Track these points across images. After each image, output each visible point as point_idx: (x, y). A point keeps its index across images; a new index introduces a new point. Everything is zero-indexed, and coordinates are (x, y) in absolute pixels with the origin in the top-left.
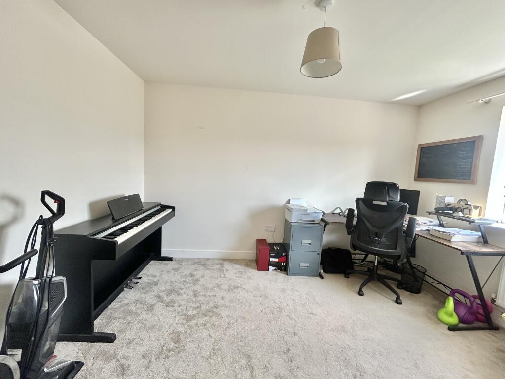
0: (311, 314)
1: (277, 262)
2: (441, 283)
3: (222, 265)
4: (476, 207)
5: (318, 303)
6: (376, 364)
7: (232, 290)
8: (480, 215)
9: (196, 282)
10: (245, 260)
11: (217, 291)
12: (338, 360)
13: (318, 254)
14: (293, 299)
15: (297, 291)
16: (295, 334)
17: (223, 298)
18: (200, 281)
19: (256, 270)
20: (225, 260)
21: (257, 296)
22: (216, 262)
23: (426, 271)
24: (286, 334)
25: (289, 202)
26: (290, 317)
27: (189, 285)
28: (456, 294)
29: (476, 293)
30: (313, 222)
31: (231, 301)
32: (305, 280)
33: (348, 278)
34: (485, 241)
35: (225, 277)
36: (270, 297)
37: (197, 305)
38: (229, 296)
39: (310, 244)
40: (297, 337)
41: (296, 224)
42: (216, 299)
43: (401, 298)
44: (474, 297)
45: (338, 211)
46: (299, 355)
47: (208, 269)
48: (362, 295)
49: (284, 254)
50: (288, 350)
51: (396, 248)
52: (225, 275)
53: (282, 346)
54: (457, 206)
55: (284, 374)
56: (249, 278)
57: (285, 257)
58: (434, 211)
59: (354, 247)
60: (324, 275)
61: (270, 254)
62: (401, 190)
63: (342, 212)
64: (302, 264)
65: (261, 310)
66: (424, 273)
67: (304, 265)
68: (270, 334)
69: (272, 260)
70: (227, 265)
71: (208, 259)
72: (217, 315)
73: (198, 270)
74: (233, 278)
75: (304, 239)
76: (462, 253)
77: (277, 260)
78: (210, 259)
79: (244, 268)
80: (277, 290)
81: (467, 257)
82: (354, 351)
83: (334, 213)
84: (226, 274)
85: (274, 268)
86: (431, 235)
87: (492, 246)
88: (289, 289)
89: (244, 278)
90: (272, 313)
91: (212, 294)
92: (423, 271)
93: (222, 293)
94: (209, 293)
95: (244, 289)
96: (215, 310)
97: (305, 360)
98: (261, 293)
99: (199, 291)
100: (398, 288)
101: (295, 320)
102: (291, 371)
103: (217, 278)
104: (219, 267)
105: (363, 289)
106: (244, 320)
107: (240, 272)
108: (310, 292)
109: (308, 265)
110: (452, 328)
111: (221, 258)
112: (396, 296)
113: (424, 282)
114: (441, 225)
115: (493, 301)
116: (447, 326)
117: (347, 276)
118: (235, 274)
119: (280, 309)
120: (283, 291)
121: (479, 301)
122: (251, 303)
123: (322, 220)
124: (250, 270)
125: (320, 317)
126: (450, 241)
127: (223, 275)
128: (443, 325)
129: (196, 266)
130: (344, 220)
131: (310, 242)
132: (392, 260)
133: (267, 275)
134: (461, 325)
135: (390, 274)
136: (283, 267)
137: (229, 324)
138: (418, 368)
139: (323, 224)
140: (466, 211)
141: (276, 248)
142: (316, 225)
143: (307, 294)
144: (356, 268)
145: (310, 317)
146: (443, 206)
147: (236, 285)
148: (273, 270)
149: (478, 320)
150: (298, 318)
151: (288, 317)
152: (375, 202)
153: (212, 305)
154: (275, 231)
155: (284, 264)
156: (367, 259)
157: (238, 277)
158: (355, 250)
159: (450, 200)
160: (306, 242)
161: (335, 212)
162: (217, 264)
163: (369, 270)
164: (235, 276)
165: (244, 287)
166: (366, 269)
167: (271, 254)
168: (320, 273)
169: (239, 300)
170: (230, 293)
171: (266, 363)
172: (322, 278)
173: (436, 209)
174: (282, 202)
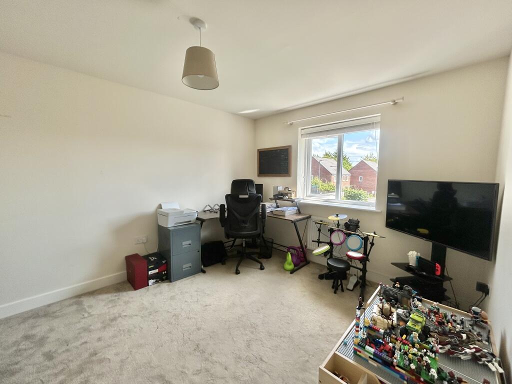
0: (206, 306)
1: (157, 273)
2: (282, 246)
3: (79, 304)
4: (293, 192)
5: (208, 295)
6: (261, 316)
7: (109, 325)
8: (295, 196)
9: (42, 341)
10: (113, 285)
11: (86, 337)
12: (238, 329)
13: (198, 251)
14: (186, 301)
15: (186, 292)
16: (199, 329)
17: (99, 339)
18: (48, 337)
19: (132, 290)
20: (79, 296)
21: (146, 316)
22: (67, 303)
23: (273, 240)
24: (191, 335)
25: (160, 207)
26: (188, 318)
27: (30, 352)
28: (291, 250)
29: (299, 245)
30: (189, 223)
31: (114, 336)
32: (190, 279)
33: (225, 264)
34: (299, 212)
35: (91, 316)
36: (161, 310)
37: (60, 368)
38: (108, 334)
39: (190, 244)
40: (201, 331)
41: (173, 228)
42: (88, 345)
43: (263, 265)
44: (299, 248)
45: (208, 208)
46: (208, 344)
47: (57, 317)
48: (239, 273)
49: (164, 262)
50: (198, 346)
51: (257, 230)
52: (89, 313)
53: (191, 346)
54: (285, 192)
55: (202, 367)
56: (126, 303)
57: (166, 265)
58: (272, 197)
59: (228, 236)
60: (205, 269)
61: (148, 267)
62: (256, 184)
63: (212, 209)
64: (184, 266)
65: (156, 326)
66: (272, 243)
67: (186, 266)
68: (175, 343)
69: (150, 273)
70: (87, 302)
71: (49, 306)
72: (101, 361)
73: (38, 326)
74: (103, 312)
75: (184, 241)
76: (292, 222)
77: (157, 271)
78: (52, 304)
79: (115, 294)
80: (165, 300)
81: (294, 224)
82: (247, 316)
83: (205, 211)
84: (90, 311)
85: (155, 280)
86: (274, 215)
87: (303, 214)
88: (177, 294)
89: (120, 305)
90: (170, 323)
91: (79, 343)
92: (271, 241)
93: (95, 336)
94: (75, 344)
95: (126, 316)
96: (94, 358)
97: (215, 344)
98: (148, 311)
99: (54, 350)
100: (259, 258)
101: (194, 318)
102: (207, 360)
103: (79, 322)
104: (74, 307)
105: (239, 269)
106: (140, 346)
107: (112, 300)
108: (198, 288)
109: (190, 265)
110: (292, 272)
111: (70, 296)
112: (260, 265)
113: (273, 249)
114: (278, 207)
115: (306, 247)
116: (289, 272)
117: (223, 263)
118: (104, 306)
119: (176, 316)
120: (172, 298)
121: (301, 250)
122: (142, 326)
123: (197, 219)
124: (124, 294)
125: (214, 305)
126: (284, 216)
127: (86, 315)
128: (287, 272)
129: (31, 321)
130: (218, 215)
131: (190, 242)
132: (251, 240)
133: (148, 290)
134: (296, 268)
135: (252, 250)
136: (165, 276)
137: (122, 361)
138: (283, 305)
139: (199, 222)
140: (289, 195)
141: (153, 259)
142: (192, 225)
143: (197, 291)
144: (229, 254)
145: (206, 309)
146: (277, 193)
147: (112, 316)
148: (154, 283)
149: (301, 261)
150: (196, 315)
151: (187, 319)
152: (241, 196)
153: (86, 355)
154: (147, 242)
155: (166, 272)
156: (235, 244)
157: (112, 307)
158: (228, 239)
159: (280, 189)
160: (186, 243)
161: (206, 209)
162: (70, 305)
163: (239, 252)
164: (105, 308)
165: (125, 314)
166: (235, 253)
167: (150, 267)
168: (202, 269)
169: (124, 331)
170: (107, 329)
171: (181, 369)
172: (204, 272)
173: (274, 196)
174: (152, 208)
